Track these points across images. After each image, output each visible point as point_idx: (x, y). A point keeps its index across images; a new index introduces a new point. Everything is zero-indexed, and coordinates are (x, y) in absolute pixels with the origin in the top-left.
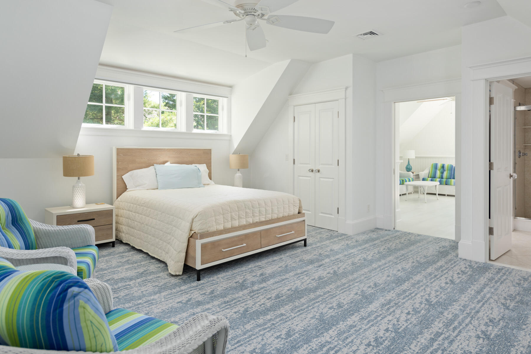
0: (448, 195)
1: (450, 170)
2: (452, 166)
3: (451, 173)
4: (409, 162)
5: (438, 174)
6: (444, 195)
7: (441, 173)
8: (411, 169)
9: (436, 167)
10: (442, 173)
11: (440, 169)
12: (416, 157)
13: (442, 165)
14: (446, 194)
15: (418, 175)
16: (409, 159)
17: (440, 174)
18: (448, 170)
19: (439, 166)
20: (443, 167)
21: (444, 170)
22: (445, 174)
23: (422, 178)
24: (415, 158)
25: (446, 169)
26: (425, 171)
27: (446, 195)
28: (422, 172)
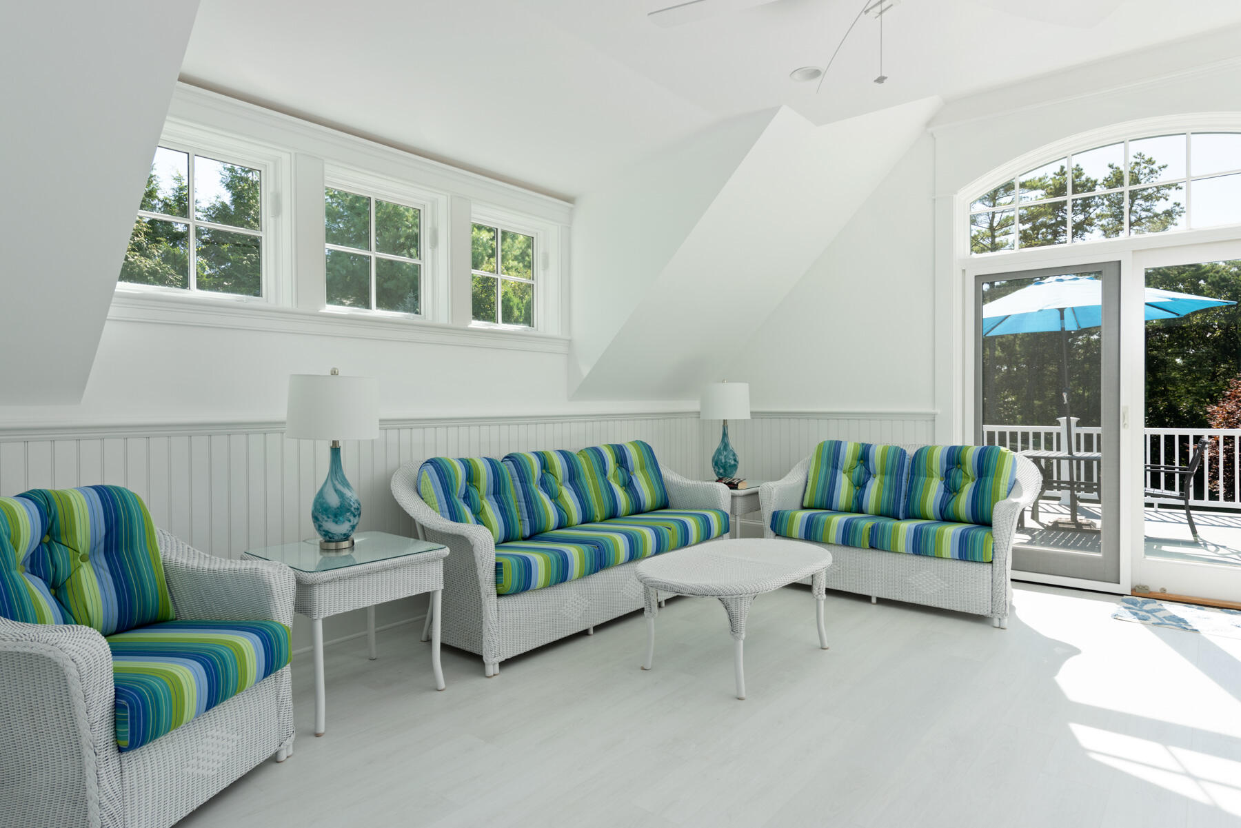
0: (882, 601)
1: (891, 474)
2: (903, 453)
3: (898, 488)
4: (725, 435)
5: (844, 490)
6: (866, 599)
7: (855, 486)
8: (735, 467)
9: (832, 454)
10: (860, 485)
11: (852, 468)
12: (752, 413)
13: (859, 452)
14: (875, 593)
15: (757, 493)
16: (725, 421)
17: (853, 492)
18: (883, 473)
19: (849, 453)
20: (864, 456)
21: (868, 474)
22: (874, 492)
23: (773, 508)
24: (748, 417)
25: (878, 470)
26: (788, 476)
27: (874, 600)
28: (771, 484)
